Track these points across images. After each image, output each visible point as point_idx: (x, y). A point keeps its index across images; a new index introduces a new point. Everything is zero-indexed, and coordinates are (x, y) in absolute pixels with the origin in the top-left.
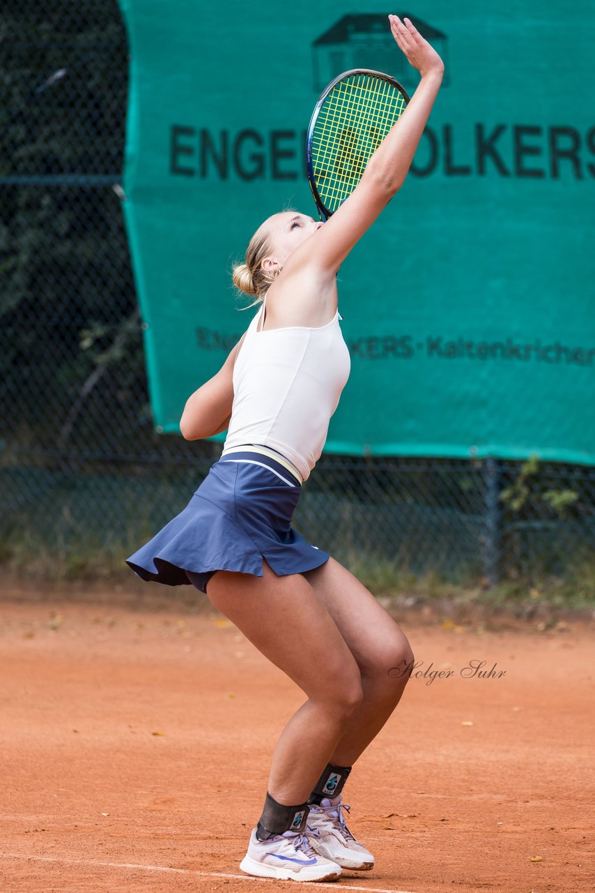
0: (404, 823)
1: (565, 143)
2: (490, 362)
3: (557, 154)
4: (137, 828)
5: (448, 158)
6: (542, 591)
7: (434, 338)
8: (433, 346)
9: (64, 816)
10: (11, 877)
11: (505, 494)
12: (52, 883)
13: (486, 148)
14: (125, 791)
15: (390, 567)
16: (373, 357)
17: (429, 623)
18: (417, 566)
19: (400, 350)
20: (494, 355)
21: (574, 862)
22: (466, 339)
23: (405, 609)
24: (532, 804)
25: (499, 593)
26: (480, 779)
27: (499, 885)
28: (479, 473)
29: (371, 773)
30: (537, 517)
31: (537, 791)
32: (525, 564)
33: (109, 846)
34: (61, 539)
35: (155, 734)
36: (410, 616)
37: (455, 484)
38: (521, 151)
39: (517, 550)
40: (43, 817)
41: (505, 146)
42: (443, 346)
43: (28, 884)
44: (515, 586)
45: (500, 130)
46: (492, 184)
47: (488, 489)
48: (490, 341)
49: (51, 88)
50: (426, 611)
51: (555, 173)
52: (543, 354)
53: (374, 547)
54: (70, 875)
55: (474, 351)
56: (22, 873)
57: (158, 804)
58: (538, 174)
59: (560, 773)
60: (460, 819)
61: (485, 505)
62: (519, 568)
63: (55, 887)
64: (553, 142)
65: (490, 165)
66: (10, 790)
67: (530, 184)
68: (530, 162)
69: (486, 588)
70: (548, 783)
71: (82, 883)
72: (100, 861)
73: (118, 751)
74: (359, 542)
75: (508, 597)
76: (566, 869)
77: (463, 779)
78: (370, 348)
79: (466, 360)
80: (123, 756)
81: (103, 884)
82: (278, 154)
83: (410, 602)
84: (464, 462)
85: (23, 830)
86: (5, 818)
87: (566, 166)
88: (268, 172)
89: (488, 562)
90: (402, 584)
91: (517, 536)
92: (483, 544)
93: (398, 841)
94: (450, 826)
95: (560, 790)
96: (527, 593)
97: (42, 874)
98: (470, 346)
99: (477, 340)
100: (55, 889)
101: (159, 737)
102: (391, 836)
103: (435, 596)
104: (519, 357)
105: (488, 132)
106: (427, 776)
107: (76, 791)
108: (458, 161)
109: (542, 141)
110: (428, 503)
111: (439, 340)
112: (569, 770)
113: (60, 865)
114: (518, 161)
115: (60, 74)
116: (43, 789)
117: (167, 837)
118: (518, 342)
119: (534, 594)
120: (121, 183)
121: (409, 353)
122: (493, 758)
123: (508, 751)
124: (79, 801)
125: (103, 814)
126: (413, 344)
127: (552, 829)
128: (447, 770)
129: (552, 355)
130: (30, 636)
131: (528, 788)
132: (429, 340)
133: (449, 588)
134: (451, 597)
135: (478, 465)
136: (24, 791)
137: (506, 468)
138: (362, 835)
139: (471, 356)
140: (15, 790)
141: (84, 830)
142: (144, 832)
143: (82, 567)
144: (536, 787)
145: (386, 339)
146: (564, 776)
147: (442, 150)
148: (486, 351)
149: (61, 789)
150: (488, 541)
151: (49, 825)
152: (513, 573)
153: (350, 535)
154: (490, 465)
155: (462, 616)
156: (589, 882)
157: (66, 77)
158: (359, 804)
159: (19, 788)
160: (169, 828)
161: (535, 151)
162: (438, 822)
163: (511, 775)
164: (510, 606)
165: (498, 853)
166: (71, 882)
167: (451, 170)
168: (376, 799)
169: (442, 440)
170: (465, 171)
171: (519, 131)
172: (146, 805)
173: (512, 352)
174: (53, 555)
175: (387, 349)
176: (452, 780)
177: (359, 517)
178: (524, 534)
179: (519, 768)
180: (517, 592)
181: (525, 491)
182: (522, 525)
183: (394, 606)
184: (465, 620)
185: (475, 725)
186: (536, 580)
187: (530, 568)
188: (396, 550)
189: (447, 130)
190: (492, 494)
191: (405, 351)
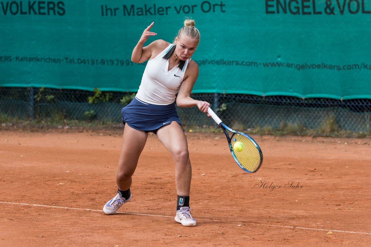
0: (2, 183)
1: (51, 6)
2: (32, 62)
3: (49, 9)
5: (21, 10)
6: (45, 121)
11: (36, 96)
13: (31, 7)
15: (6, 116)
17: (15, 130)
18: (13, 115)
19: (8, 59)
23: (10, 126)
24: (36, 177)
25: (34, 122)
26: (23, 171)
28: (29, 91)
30: (44, 102)
36: (11, 128)
37: (23, 94)
38: (40, 8)
39: (39, 111)
41: (36, 7)
42: (19, 58)
44: (38, 120)
45: (34, 3)
46: (33, 16)
47: (31, 95)
48: (32, 57)
50: (15, 127)
51: (49, 14)
52: (45, 60)
55: (28, 59)
58: (44, 14)
59: (44, 169)
60: (16, 182)
61: (30, 99)
62: (39, 115)
64: (48, 6)
65: (32, 11)
67: (42, 16)
68: (42, 11)
69: (31, 121)
70: (41, 172)
75: (36, 123)
76: (43, 195)
77: (19, 171)
78: (1, 59)
83: (11, 124)
84: (25, 88)
87: (51, 12)
89: (31, 114)
90: (9, 120)
91: (39, 107)
94: (13, 184)
95: (44, 173)
96: (41, 122)
98: (27, 58)
99: (29, 57)
103: (18, 123)
104: (39, 61)
105: (31, 3)
106: (9, 170)
108: (23, 11)
109: (45, 5)
110: (16, 99)
112: (47, 168)
114: (39, 11)
118: (39, 57)
119: (43, 122)
121: (11, 60)
122: (27, 165)
123: (31, 163)
126: (12, 58)
128: (15, 169)
129: (48, 60)
131: (35, 173)
132: (16, 57)
133: (21, 121)
134: (21, 123)
135: (29, 89)
137: (36, 90)
139: (27, 61)
144: (38, 173)
145: (5, 57)
147: (20, 8)
148: (31, 60)
150: (31, 108)
152: (38, 117)
154: (32, 89)
155: (24, 129)
156: (48, 198)
161: (43, 8)
162: (10, 183)
163: (31, 170)
164: (37, 125)
167: (22, 13)
169: (19, 83)
170: (26, 13)
171: (40, 3)
173: (38, 60)
175: (5, 59)
176: (16, 171)
180: (39, 122)
181: (41, 95)
182: (40, 104)
183: (7, 126)
184: (25, 129)
185: (23, 156)
186: (43, 119)
187: (42, 115)
188: (8, 111)
189: (21, 3)
190: (32, 96)
191: (10, 60)
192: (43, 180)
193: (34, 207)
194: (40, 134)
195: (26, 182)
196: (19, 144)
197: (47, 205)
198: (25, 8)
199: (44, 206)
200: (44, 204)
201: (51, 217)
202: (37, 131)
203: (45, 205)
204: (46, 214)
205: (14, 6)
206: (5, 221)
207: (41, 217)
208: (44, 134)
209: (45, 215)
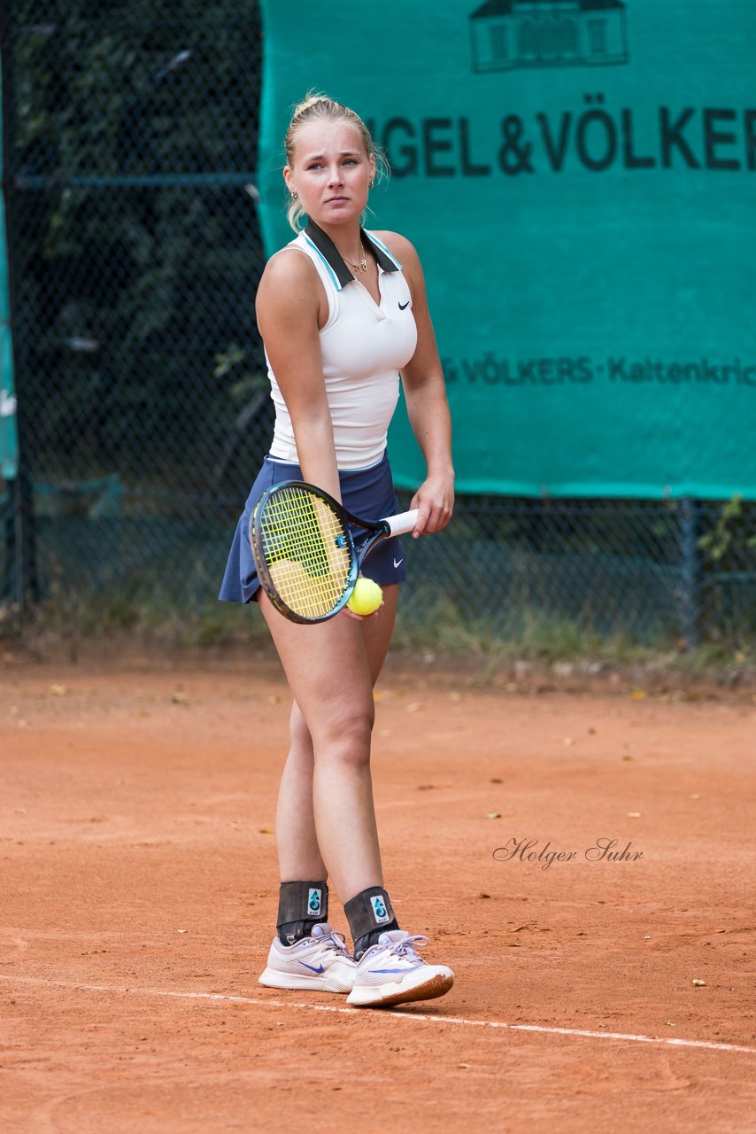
0: (534, 938)
2: (684, 387)
3: (753, 142)
4: (216, 948)
5: (628, 148)
6: (748, 654)
7: (617, 359)
8: (616, 369)
9: (133, 934)
10: (50, 1010)
11: (704, 541)
12: (97, 1018)
13: (671, 135)
14: (213, 903)
15: (572, 628)
16: (546, 382)
17: (615, 694)
18: (603, 624)
19: (577, 373)
20: (688, 378)
21: (727, 984)
22: (654, 360)
23: (590, 676)
24: (691, 913)
25: (698, 657)
26: (636, 883)
27: (631, 1014)
28: (674, 517)
29: (507, 877)
30: (742, 568)
31: (701, 897)
32: (728, 622)
33: (177, 970)
34: (193, 599)
35: (263, 832)
36: (596, 685)
37: (647, 529)
38: (712, 138)
39: (719, 606)
40: (107, 935)
41: (694, 134)
42: (627, 368)
43: (69, 1019)
44: (718, 648)
45: (687, 114)
46: (680, 178)
47: (684, 535)
48: (683, 361)
49: (172, 72)
50: (615, 678)
51: (752, 164)
52: (744, 377)
53: (553, 605)
54: (121, 1008)
55: (664, 373)
56: (65, 1006)
57: (247, 917)
58: (732, 165)
59: (732, 875)
60: (601, 933)
61: (681, 554)
62: (722, 627)
63: (99, 1023)
64: (748, 127)
65: (676, 155)
66: (77, 902)
67: (723, 178)
68: (722, 152)
69: (683, 651)
70: (715, 888)
71: (133, 1018)
72: (161, 989)
73: (214, 853)
74: (535, 599)
75: (709, 661)
76: (716, 993)
77: (614, 884)
78: (543, 371)
79: (655, 384)
80: (220, 859)
81: (158, 1019)
82: (432, 146)
83: (595, 668)
84: (657, 504)
85: (80, 951)
86: (63, 936)
88: (421, 167)
89: (686, 620)
90: (585, 646)
91: (718, 590)
92: (679, 599)
93: (522, 960)
94: (587, 942)
95: (728, 895)
96: (732, 656)
97: (88, 1007)
98: (659, 367)
99: (668, 361)
100: (100, 1025)
101: (267, 835)
102: (515, 955)
103: (625, 661)
104: (716, 380)
105: (674, 118)
106: (574, 880)
107: (154, 903)
108: (638, 151)
109: (737, 127)
110: (616, 552)
111: (623, 361)
112: (743, 871)
113: (112, 994)
114: (709, 151)
115: (184, 56)
116: (116, 900)
117: (249, 958)
118: (714, 362)
119: (740, 657)
120: (255, 183)
121: (588, 377)
122: (656, 857)
123: (675, 848)
124: (154, 915)
125: (180, 931)
126: (592, 366)
127: (708, 944)
128: (598, 873)
130: (144, 714)
131: (690, 894)
132: (611, 361)
133: (641, 651)
134: (642, 662)
135: (673, 507)
136: (93, 903)
137: (705, 510)
138: (480, 954)
139: (661, 379)
140: (82, 902)
141: (153, 951)
142: (224, 952)
143: (218, 630)
144: (700, 892)
145: (562, 361)
146: (736, 878)
147: (620, 139)
148: (677, 373)
149: (138, 901)
150: (684, 596)
151: (112, 945)
152: (716, 633)
153: (526, 591)
154: (686, 506)
155: (657, 686)
156: (739, 1009)
157: (191, 60)
158: (485, 915)
159: (88, 900)
160: (255, 947)
161: (728, 139)
162: (574, 937)
163: (673, 878)
164: (711, 672)
165: (638, 974)
166: (120, 1017)
167: (632, 162)
168: (507, 909)
169: (629, 478)
170: (648, 163)
171: (710, 115)
172: (233, 919)
173: (708, 374)
174: (184, 617)
175: (563, 373)
176: (602, 885)
177: (535, 568)
178: (727, 587)
179: (685, 869)
180: (720, 655)
181: (727, 537)
182: (724, 576)
183: (576, 673)
184: (659, 689)
185: (642, 816)
186: (742, 641)
187: (735, 627)
188: (579, 608)
189: (627, 115)
190: (688, 540)
191: (583, 375)
192: (723, 927)
193: (671, 1051)
194: (723, 710)
195: (644, 933)
196: (627, 759)
197: (730, 1042)
198: (647, 141)
199: (715, 1046)
200: (720, 1036)
201: (746, 1098)
202: (712, 698)
203: (723, 1041)
204: (723, 1082)
205: (596, 130)
206: (535, 1116)
207: (700, 1099)
208: (744, 714)
209: (716, 1091)
